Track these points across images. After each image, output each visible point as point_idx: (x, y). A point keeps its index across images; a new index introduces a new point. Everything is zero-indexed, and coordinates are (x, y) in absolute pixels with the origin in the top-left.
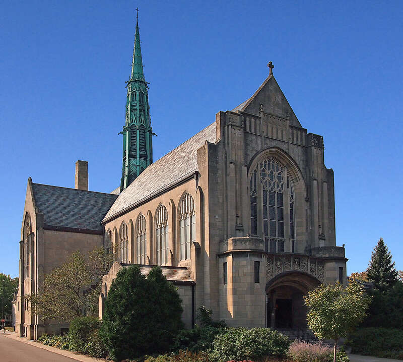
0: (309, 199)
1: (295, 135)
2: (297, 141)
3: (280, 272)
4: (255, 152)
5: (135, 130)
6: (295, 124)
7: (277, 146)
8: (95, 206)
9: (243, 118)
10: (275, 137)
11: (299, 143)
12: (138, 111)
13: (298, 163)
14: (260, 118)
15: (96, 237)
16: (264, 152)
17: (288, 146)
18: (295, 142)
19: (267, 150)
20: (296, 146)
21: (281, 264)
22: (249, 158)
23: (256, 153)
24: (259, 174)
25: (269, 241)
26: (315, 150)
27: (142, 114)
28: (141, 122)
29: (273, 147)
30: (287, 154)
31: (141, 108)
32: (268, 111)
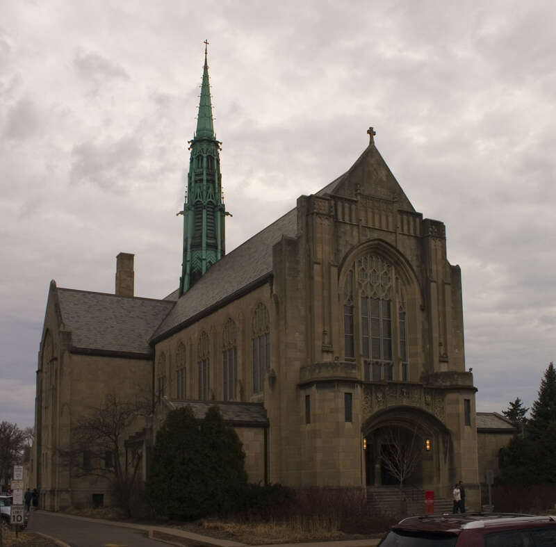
0: (426, 308)
1: (405, 222)
2: (409, 230)
3: (381, 408)
4: (349, 247)
5: (201, 209)
6: (405, 208)
7: (380, 237)
8: (142, 319)
9: (333, 202)
10: (377, 226)
11: (412, 232)
12: (205, 183)
13: (410, 259)
14: (356, 202)
15: (143, 363)
16: (361, 247)
17: (396, 237)
18: (406, 232)
19: (367, 244)
20: (406, 237)
21: (384, 397)
22: (342, 256)
23: (352, 249)
24: (357, 276)
25: (371, 366)
26: (433, 241)
27: (211, 186)
28: (209, 198)
29: (375, 240)
30: (395, 248)
31: (209, 178)
32: (367, 193)
